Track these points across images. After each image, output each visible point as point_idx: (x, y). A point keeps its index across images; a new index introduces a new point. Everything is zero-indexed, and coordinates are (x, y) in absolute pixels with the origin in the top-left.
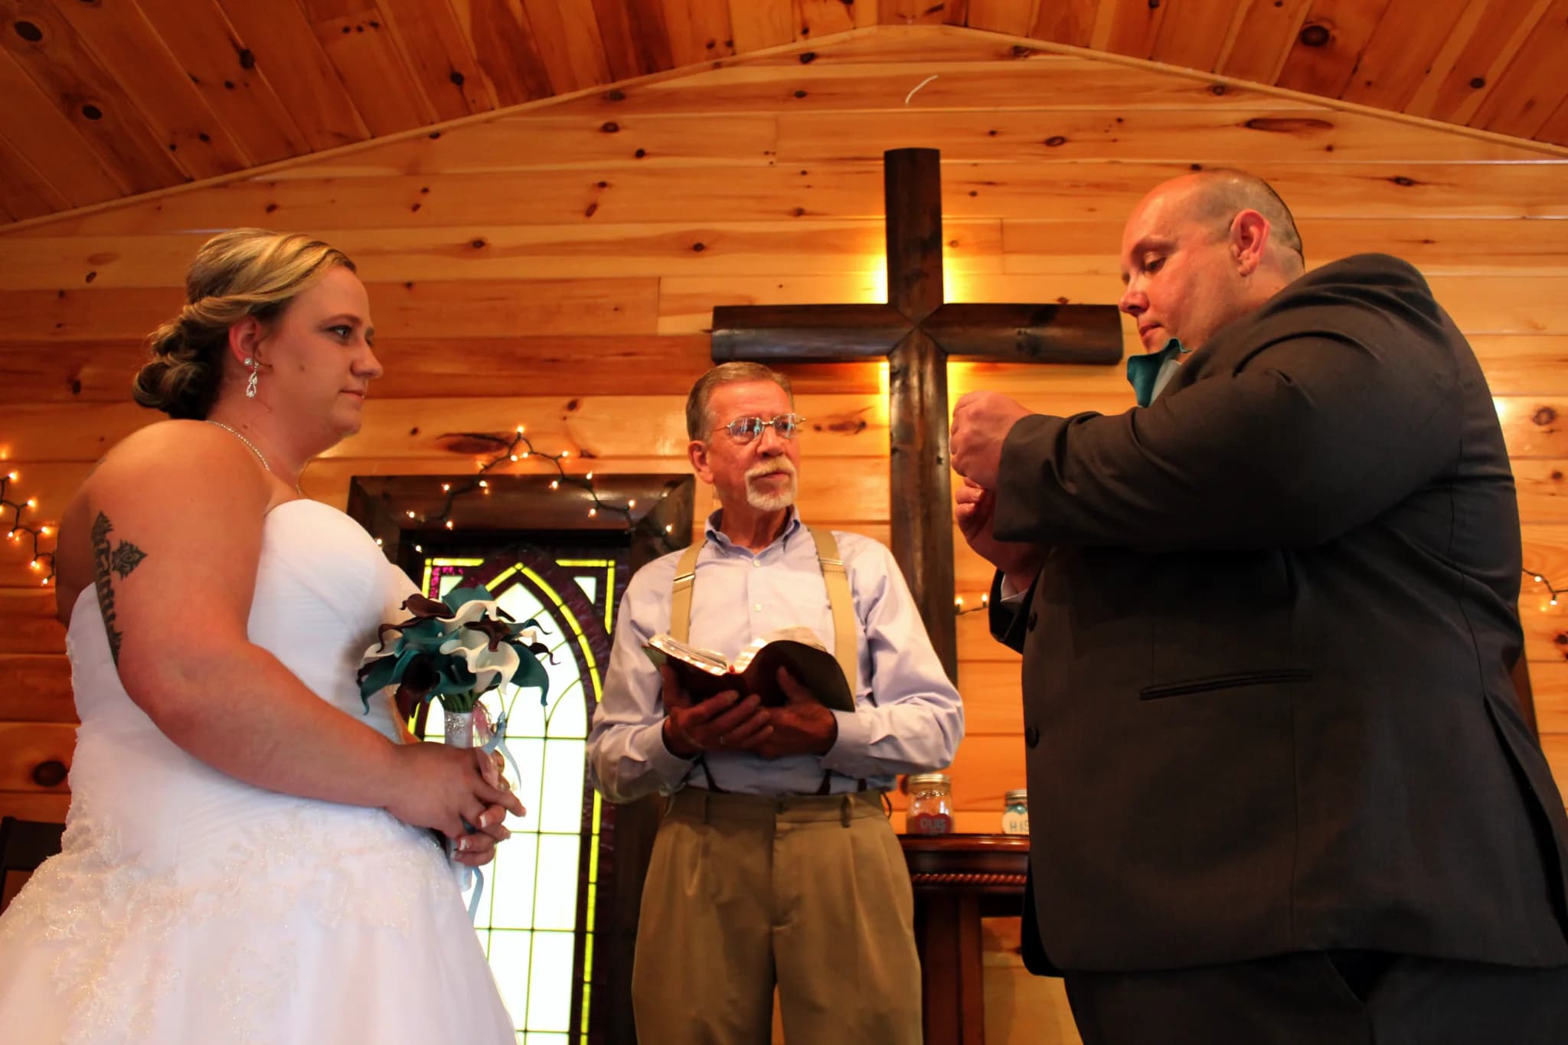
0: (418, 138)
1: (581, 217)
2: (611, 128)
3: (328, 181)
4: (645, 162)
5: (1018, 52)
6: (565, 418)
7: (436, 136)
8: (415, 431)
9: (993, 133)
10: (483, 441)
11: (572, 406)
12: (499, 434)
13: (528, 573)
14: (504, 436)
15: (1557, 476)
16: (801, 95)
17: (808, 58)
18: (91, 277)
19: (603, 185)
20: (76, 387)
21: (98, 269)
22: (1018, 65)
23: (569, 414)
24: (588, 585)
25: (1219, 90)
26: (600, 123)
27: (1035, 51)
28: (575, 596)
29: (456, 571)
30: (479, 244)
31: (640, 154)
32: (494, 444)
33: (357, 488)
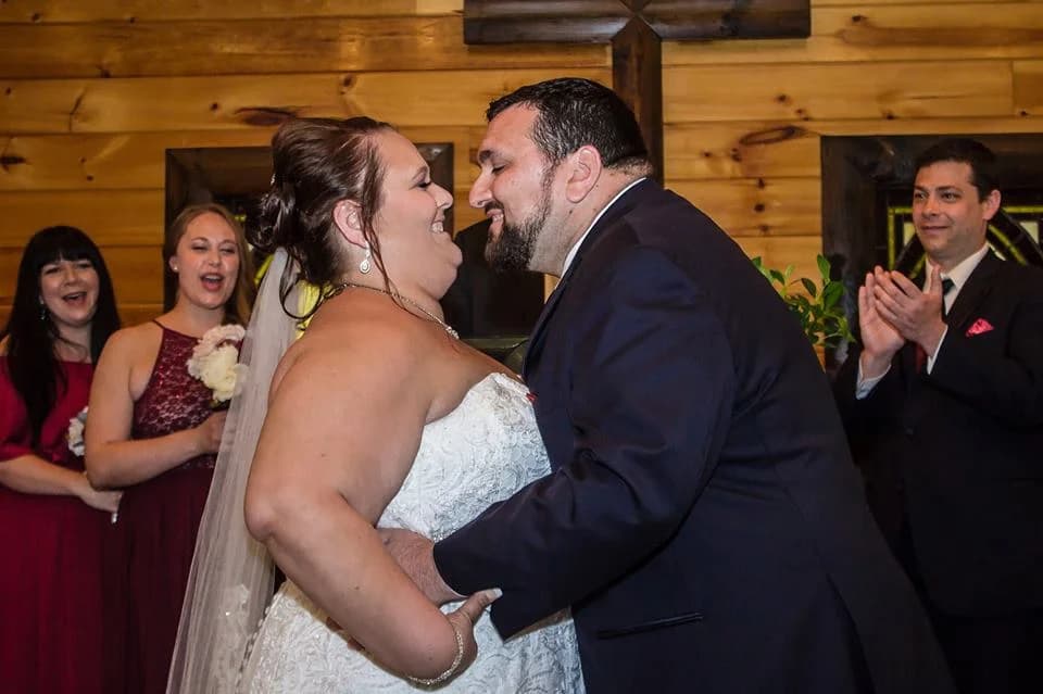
6: (343, 93)
8: (215, 107)
10: (274, 115)
11: (348, 83)
12: (287, 108)
14: (292, 110)
23: (345, 89)
32: (284, 117)
33: (172, 157)
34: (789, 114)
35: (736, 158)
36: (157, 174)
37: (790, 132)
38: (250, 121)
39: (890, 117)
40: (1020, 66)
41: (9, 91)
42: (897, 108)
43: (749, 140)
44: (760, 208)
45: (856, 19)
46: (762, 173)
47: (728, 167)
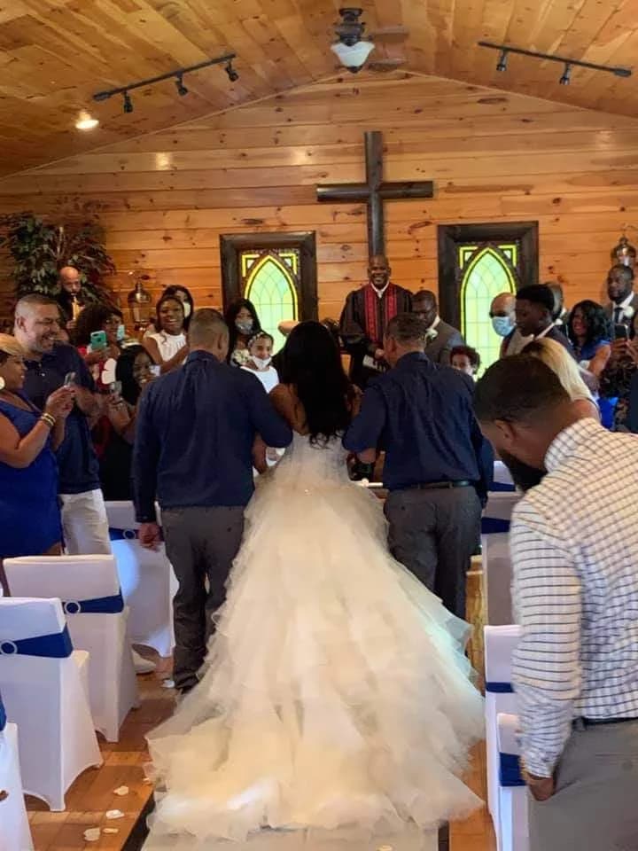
0: (219, 115)
1: (274, 144)
2: (279, 110)
3: (191, 131)
4: (291, 123)
5: (407, 76)
6: (277, 214)
7: (224, 114)
8: (235, 219)
9: (398, 109)
10: (255, 221)
11: (279, 210)
12: (259, 219)
13: (272, 258)
15: (557, 220)
16: (338, 95)
17: (340, 80)
18: (123, 168)
19: (279, 132)
20: (128, 206)
21: (125, 165)
22: (407, 81)
23: (278, 212)
24: (288, 261)
25: (470, 88)
26: (276, 108)
27: (412, 75)
28: (285, 265)
29: (250, 259)
30: (244, 155)
31: (290, 120)
32: (258, 222)
33: (221, 237)
34: (426, 217)
35: (410, 233)
36: (216, 243)
37: (427, 223)
38: (247, 223)
39: (460, 218)
40: (504, 199)
41: (164, 215)
42: (462, 214)
43: (414, 227)
44: (417, 250)
45: (450, 184)
46: (418, 238)
47: (407, 236)
